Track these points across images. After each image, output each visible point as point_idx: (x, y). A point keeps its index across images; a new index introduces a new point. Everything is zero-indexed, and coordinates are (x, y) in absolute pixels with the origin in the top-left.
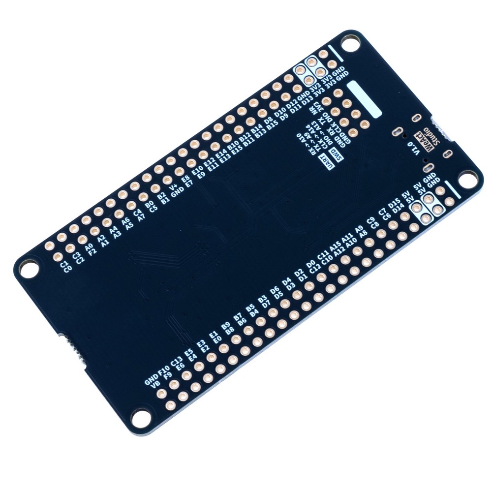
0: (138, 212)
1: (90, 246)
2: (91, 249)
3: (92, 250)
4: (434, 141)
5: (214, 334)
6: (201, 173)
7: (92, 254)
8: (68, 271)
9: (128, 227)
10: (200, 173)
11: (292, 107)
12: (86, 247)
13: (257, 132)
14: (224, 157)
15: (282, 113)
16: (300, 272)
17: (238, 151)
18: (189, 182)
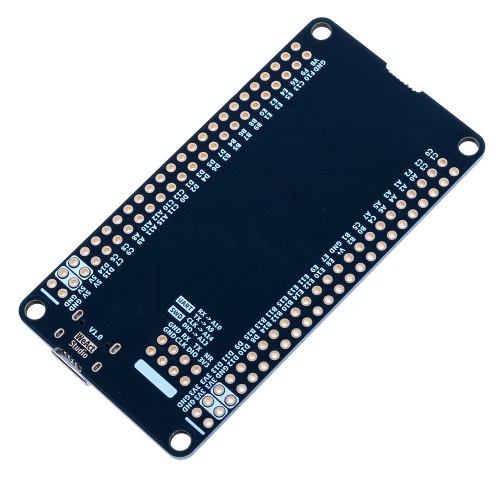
0: (371, 220)
1: (413, 178)
2: (411, 176)
3: (409, 175)
4: (76, 344)
5: (268, 116)
6: (315, 271)
7: (408, 171)
8: (428, 150)
9: (379, 203)
10: (317, 271)
11: (232, 357)
12: (417, 177)
13: (265, 324)
14: (294, 291)
15: (242, 349)
16: (194, 189)
17: (281, 300)
18: (326, 260)
